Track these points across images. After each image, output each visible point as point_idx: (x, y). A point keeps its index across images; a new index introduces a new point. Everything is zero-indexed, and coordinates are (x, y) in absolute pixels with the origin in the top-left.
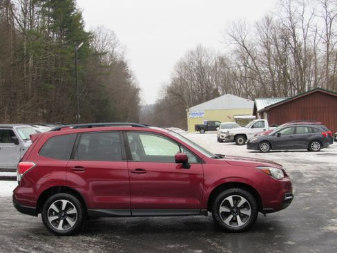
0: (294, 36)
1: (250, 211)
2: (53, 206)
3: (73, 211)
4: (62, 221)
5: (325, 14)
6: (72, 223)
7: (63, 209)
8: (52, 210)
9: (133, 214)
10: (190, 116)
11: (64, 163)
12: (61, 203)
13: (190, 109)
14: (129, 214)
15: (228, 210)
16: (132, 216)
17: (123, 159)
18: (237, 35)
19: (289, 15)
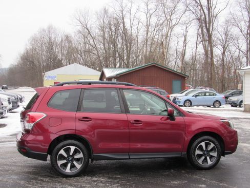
0: (124, 23)
1: (216, 153)
2: (62, 152)
3: (80, 155)
4: (69, 165)
5: (146, 11)
6: (78, 166)
7: (71, 154)
8: (61, 155)
9: (131, 157)
10: (46, 78)
11: (73, 114)
12: (70, 148)
13: (46, 73)
14: (128, 157)
15: (202, 153)
16: (129, 159)
17: (122, 112)
18: (82, 20)
19: (121, 9)
